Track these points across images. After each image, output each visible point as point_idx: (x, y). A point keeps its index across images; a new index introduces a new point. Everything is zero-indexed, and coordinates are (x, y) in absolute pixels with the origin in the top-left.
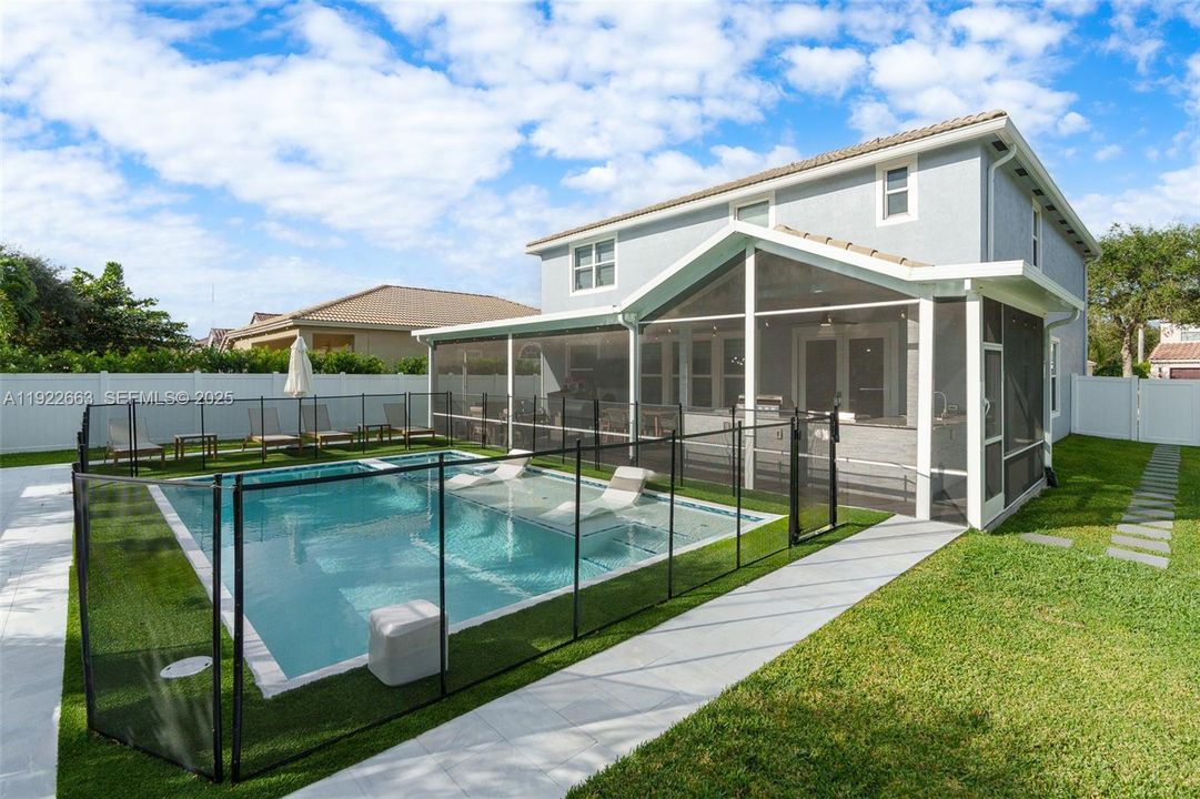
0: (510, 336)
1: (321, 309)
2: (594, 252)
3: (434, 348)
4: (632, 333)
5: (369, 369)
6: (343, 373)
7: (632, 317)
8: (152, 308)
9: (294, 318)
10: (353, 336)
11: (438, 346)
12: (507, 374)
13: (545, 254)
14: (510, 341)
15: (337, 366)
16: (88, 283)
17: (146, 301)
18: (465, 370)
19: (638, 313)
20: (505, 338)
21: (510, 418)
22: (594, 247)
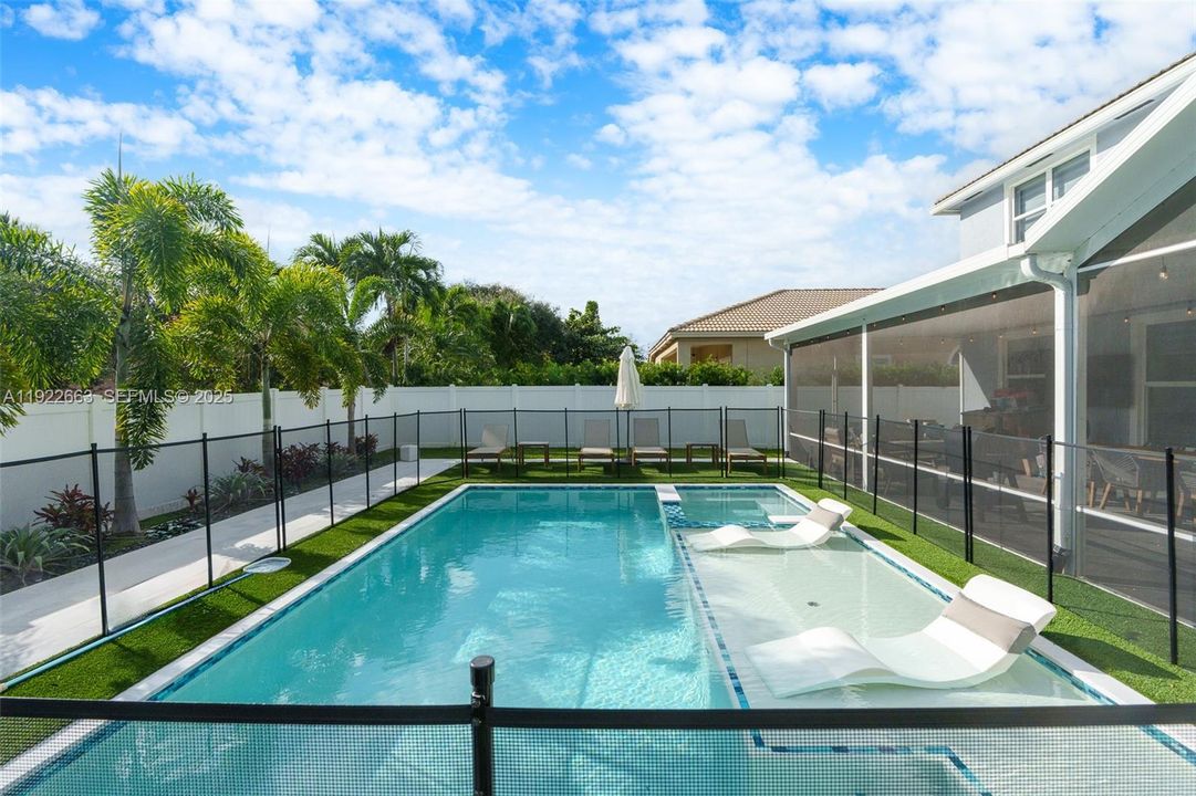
0: (864, 329)
1: (701, 320)
2: (1049, 184)
3: (790, 353)
4: (1059, 295)
5: (737, 381)
6: (705, 385)
7: (1060, 263)
8: (616, 335)
9: (672, 331)
10: (731, 346)
11: (794, 350)
12: (861, 385)
13: (966, 208)
14: (864, 336)
15: (700, 377)
16: (578, 318)
17: (612, 330)
18: (834, 380)
19: (1076, 251)
20: (858, 330)
21: (865, 448)
22: (1049, 176)
